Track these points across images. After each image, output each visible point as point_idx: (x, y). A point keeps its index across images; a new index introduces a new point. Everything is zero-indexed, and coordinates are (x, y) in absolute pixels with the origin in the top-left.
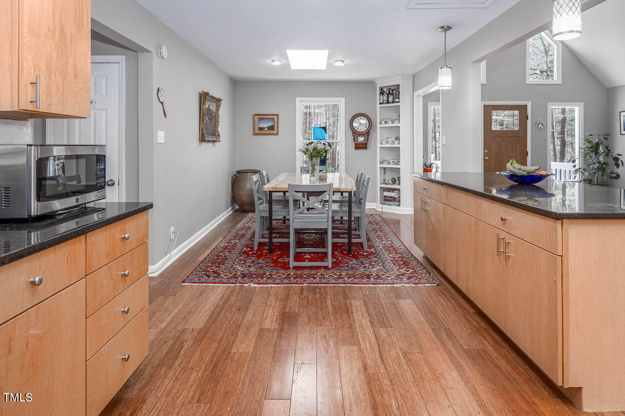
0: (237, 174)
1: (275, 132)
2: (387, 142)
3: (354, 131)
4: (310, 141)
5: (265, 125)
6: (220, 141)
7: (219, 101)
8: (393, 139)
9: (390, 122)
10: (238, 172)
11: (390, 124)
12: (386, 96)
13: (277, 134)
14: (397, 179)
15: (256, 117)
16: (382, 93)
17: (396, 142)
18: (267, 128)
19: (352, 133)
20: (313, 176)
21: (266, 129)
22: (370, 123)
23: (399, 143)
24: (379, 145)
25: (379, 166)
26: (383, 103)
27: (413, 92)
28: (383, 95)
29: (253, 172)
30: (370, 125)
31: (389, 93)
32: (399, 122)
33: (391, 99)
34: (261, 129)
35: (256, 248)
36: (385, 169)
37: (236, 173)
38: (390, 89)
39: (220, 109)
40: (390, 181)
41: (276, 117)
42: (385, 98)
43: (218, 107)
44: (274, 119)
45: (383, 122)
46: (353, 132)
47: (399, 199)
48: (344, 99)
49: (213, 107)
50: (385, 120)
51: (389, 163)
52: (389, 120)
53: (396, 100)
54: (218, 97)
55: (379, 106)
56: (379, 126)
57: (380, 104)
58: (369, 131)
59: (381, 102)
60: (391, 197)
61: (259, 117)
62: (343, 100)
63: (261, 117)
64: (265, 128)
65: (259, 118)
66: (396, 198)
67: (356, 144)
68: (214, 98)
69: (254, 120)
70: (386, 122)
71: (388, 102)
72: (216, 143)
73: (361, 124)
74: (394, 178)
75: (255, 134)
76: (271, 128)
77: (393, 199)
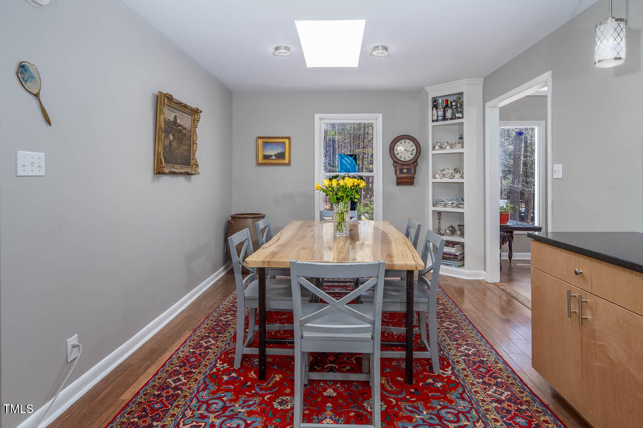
0: (232, 220)
1: (286, 161)
2: (444, 175)
3: (395, 159)
4: (334, 174)
5: (272, 152)
6: (198, 173)
7: (195, 112)
8: (451, 171)
9: (448, 147)
10: (233, 218)
11: (448, 150)
12: (442, 110)
13: (289, 164)
14: (457, 228)
15: (260, 141)
16: (435, 106)
17: (458, 175)
18: (275, 155)
19: (392, 162)
20: (341, 230)
21: (274, 157)
22: (419, 149)
23: (462, 177)
24: (431, 180)
25: (431, 208)
26: (437, 121)
27: (484, 102)
28: (437, 109)
29: (254, 218)
30: (419, 151)
31: (447, 106)
32: (463, 147)
33: (449, 114)
34: (266, 157)
35: (237, 365)
36: (439, 213)
37: (230, 219)
38: (447, 101)
39: (200, 124)
40: (448, 231)
41: (287, 141)
42: (441, 113)
43: (195, 122)
44: (284, 143)
45: (437, 147)
46: (395, 162)
47: (461, 256)
48: (382, 114)
49: (185, 121)
50: (439, 144)
51: (445, 205)
52: (445, 144)
53: (457, 115)
54: (194, 106)
55: (431, 124)
56: (431, 152)
57: (433, 121)
58: (417, 160)
59: (435, 118)
60: (450, 254)
61: (265, 140)
62: (380, 116)
63: (267, 141)
64: (271, 156)
65: (264, 143)
66: (457, 256)
67: (398, 178)
68: (186, 106)
69: (257, 145)
70: (441, 147)
71: (444, 119)
72: (192, 176)
73: (404, 151)
74: (452, 227)
75: (259, 164)
76: (281, 156)
77: (454, 257)
